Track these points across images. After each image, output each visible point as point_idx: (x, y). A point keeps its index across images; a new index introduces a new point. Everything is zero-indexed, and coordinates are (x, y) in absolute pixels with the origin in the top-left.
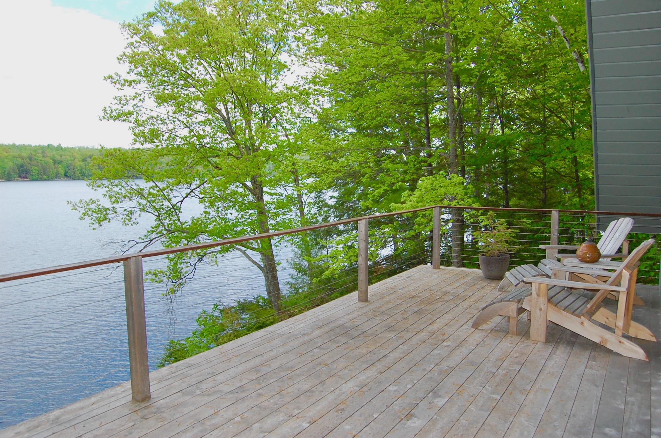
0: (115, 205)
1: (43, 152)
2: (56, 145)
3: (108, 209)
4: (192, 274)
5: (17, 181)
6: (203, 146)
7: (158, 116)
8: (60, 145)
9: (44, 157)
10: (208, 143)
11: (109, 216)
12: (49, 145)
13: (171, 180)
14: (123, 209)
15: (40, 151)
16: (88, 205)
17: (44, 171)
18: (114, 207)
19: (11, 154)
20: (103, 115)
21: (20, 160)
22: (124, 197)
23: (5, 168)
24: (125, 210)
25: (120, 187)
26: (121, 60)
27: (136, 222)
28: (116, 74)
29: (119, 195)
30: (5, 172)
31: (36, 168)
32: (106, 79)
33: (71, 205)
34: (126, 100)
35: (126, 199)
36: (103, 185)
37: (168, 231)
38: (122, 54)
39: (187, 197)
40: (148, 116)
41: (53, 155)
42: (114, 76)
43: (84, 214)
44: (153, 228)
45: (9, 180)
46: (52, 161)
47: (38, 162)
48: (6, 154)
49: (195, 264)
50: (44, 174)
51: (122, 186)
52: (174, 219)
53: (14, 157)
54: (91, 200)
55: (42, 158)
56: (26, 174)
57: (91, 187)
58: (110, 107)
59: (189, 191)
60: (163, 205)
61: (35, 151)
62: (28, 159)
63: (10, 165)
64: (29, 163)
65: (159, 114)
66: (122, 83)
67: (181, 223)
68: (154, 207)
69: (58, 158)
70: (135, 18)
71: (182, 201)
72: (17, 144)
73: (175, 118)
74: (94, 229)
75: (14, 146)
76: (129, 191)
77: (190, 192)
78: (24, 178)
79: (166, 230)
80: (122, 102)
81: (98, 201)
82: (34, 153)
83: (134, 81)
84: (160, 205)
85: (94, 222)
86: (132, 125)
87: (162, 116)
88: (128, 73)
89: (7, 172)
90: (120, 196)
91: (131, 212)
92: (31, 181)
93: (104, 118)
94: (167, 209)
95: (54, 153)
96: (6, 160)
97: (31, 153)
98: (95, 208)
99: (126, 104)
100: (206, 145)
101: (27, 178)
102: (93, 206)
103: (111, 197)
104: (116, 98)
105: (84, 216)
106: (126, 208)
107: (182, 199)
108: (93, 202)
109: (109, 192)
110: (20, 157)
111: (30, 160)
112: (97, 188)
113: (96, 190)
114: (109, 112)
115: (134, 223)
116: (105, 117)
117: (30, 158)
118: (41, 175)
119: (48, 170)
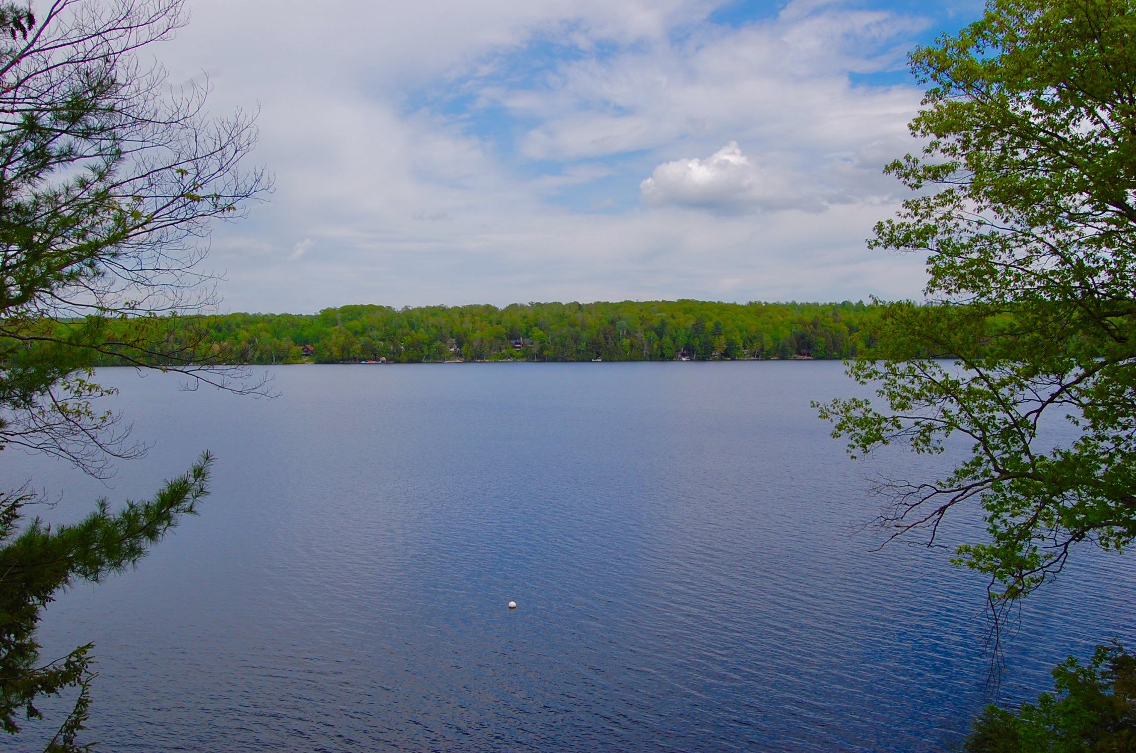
0: (899, 413)
1: (835, 314)
2: (854, 301)
3: (886, 420)
4: (1058, 564)
5: (795, 359)
6: (1092, 292)
7: (993, 234)
8: (861, 302)
9: (835, 321)
10: (1103, 285)
11: (885, 434)
12: (844, 303)
13: (1019, 365)
14: (913, 421)
15: (830, 313)
16: (848, 410)
17: (834, 344)
18: (894, 418)
19: (789, 317)
20: (876, 237)
21: (800, 327)
22: (918, 397)
23: (778, 340)
24: (917, 424)
25: (911, 378)
26: (917, 129)
27: (939, 447)
28: (908, 158)
29: (909, 392)
30: (778, 346)
31: (823, 339)
32: (887, 170)
33: (818, 409)
34: (929, 206)
35: (923, 401)
36: (876, 373)
37: (1003, 472)
38: (919, 116)
39: (1051, 401)
40: (973, 236)
41: (850, 318)
42: (904, 162)
43: (840, 427)
44: (967, 465)
45: (783, 357)
46: (846, 329)
47: (826, 331)
48: (782, 319)
49: (1066, 544)
50: (835, 349)
51: (916, 376)
52: (1015, 448)
53: (792, 323)
54: (854, 400)
55: (832, 324)
56: (809, 348)
57: (854, 377)
58: (889, 222)
59: (1056, 388)
60: (994, 417)
61: (823, 313)
62: (811, 326)
63: (786, 334)
64: (813, 333)
65: (995, 230)
66: (920, 174)
67: (1031, 457)
68: (975, 420)
69: (856, 322)
70: (939, 38)
71: (1039, 411)
72: (798, 302)
73: (1028, 235)
74: (852, 457)
75: (794, 304)
76: (929, 385)
77: (1060, 391)
78: (804, 355)
79: (997, 469)
80: (920, 211)
81: (867, 403)
82: (821, 316)
83: (943, 167)
84: (990, 418)
85: (855, 444)
86: (934, 254)
87: (1002, 233)
88: (928, 151)
89: (781, 346)
90: (910, 396)
91: (930, 428)
92: (814, 360)
93: (877, 244)
94: (1002, 427)
95: (852, 315)
96: (781, 328)
97: (816, 316)
98: (861, 415)
99: (928, 215)
100: (1100, 290)
101: (808, 355)
102: (857, 413)
103: (892, 396)
104: (907, 205)
105: (839, 430)
106: (920, 420)
107: (1039, 405)
108: (859, 405)
109: (888, 387)
110: (801, 322)
111: (815, 327)
112: (865, 380)
113: (862, 383)
114: (887, 231)
115: (935, 448)
116: (879, 241)
117: (815, 324)
118: (830, 351)
119: (841, 343)
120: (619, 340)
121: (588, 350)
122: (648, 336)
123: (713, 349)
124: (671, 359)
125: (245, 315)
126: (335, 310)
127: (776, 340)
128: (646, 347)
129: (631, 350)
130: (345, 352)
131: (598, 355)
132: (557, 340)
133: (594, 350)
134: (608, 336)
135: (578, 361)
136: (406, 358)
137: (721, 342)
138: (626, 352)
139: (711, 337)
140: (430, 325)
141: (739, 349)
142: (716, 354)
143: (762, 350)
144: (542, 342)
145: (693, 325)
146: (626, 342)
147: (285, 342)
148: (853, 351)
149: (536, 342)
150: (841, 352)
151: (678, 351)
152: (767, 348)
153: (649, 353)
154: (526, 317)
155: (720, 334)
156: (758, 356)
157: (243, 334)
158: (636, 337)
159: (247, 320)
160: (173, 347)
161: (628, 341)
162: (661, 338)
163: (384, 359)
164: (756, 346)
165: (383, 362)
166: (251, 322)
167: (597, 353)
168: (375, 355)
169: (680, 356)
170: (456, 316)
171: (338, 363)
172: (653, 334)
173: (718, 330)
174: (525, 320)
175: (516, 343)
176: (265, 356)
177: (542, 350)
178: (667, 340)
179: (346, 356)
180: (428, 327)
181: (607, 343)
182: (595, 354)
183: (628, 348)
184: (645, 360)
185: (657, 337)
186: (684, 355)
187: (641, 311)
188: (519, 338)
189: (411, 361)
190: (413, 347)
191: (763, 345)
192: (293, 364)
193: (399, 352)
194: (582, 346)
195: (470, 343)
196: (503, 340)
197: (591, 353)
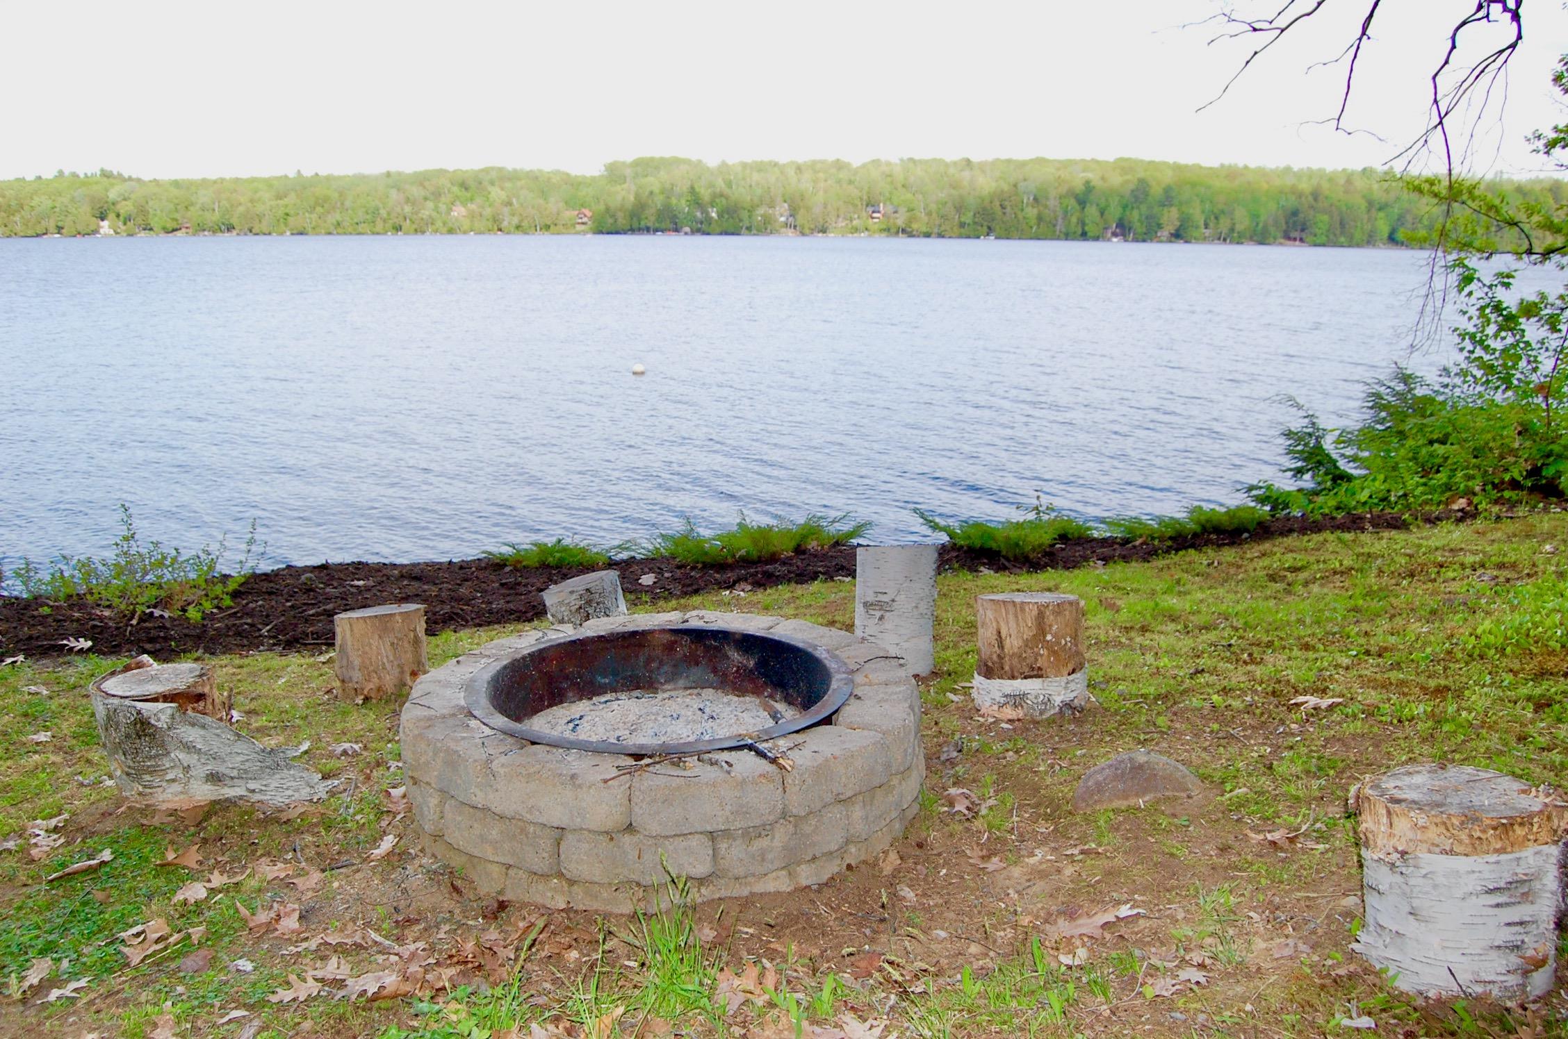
1: (1349, 184)
2: (1381, 168)
5: (1281, 244)
8: (1391, 169)
9: (1347, 192)
12: (1365, 169)
15: (1343, 183)
17: (1342, 224)
19: (1279, 186)
21: (1292, 198)
23: (1258, 217)
30: (1257, 224)
31: (1326, 218)
41: (1371, 190)
45: (1262, 241)
46: (1365, 204)
47: (1331, 205)
48: (1266, 187)
50: (1342, 233)
53: (1281, 192)
55: (1342, 196)
56: (1303, 230)
61: (1331, 182)
62: (1310, 198)
63: (1269, 210)
64: (1311, 207)
69: (1380, 196)
75: (1288, 167)
78: (1295, 239)
82: (1326, 186)
89: (1261, 225)
92: (1309, 246)
95: (1375, 185)
96: (1264, 200)
97: (1319, 185)
101: (1301, 240)
110: (1295, 192)
111: (1315, 200)
117: (1316, 195)
118: (1335, 235)
119: (1352, 223)
120: (1022, 210)
121: (975, 223)
122: (1064, 205)
123: (1160, 226)
124: (1097, 239)
125: (500, 170)
126: (624, 163)
127: (1255, 216)
128: (1060, 221)
129: (1038, 225)
130: (635, 219)
131: (990, 231)
132: (933, 207)
133: (985, 224)
134: (1006, 203)
135: (960, 237)
136: (718, 230)
137: (1170, 218)
138: (1031, 227)
139: (1156, 210)
140: (753, 184)
141: (1197, 227)
142: (1165, 233)
143: (1232, 230)
144: (910, 210)
145: (1133, 191)
146: (1031, 212)
147: (553, 204)
148: (1370, 236)
149: (902, 210)
150: (1351, 237)
151: (1106, 228)
152: (1239, 227)
153: (1064, 230)
154: (890, 176)
155: (1171, 205)
156: (1225, 240)
157: (497, 194)
158: (1046, 207)
159: (504, 177)
160: (403, 210)
161: (1035, 211)
162: (1083, 208)
163: (687, 229)
164: (1224, 224)
165: (686, 234)
166: (509, 179)
167: (989, 228)
168: (676, 224)
169: (1109, 235)
170: (791, 172)
171: (625, 233)
172: (1072, 202)
173: (1168, 198)
174: (889, 179)
175: (873, 212)
176: (525, 224)
177: (910, 221)
178: (1092, 212)
179: (635, 225)
180: (751, 186)
181: (1004, 213)
182: (985, 229)
183: (1033, 222)
184: (1058, 238)
185: (1078, 207)
186: (1115, 234)
187: (1058, 169)
188: (879, 205)
189: (726, 233)
190: (728, 213)
191: (1234, 224)
192: (563, 233)
193: (709, 220)
194: (968, 218)
195: (808, 209)
196: (855, 206)
197: (979, 228)
